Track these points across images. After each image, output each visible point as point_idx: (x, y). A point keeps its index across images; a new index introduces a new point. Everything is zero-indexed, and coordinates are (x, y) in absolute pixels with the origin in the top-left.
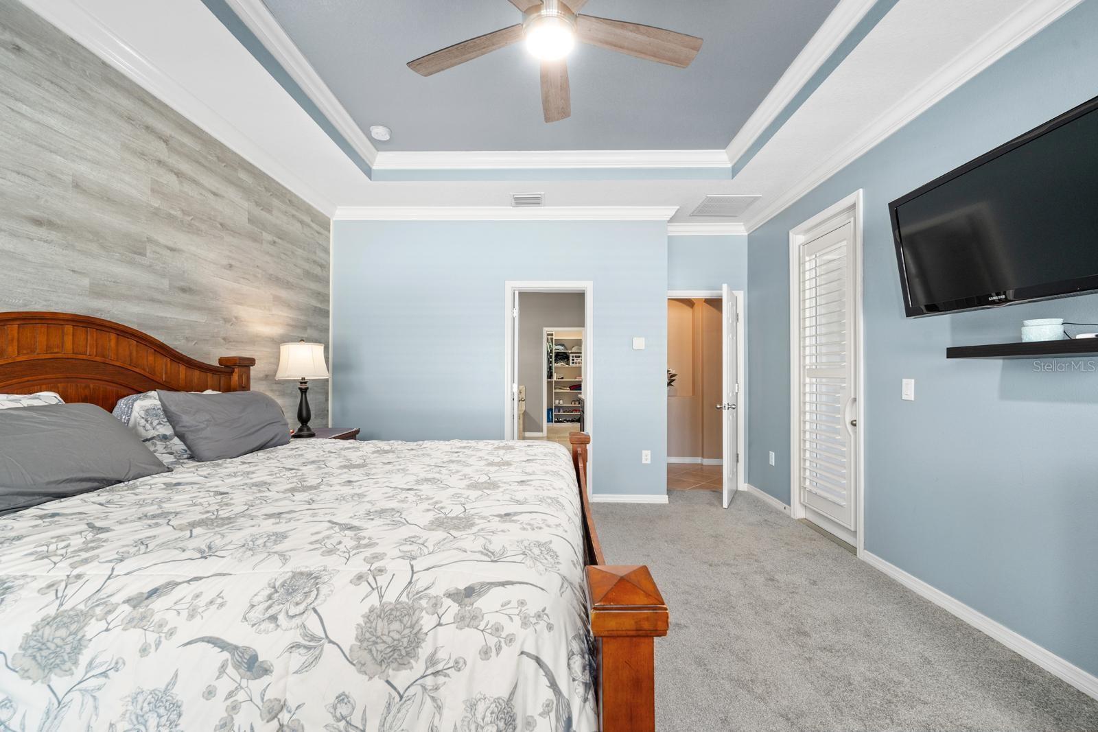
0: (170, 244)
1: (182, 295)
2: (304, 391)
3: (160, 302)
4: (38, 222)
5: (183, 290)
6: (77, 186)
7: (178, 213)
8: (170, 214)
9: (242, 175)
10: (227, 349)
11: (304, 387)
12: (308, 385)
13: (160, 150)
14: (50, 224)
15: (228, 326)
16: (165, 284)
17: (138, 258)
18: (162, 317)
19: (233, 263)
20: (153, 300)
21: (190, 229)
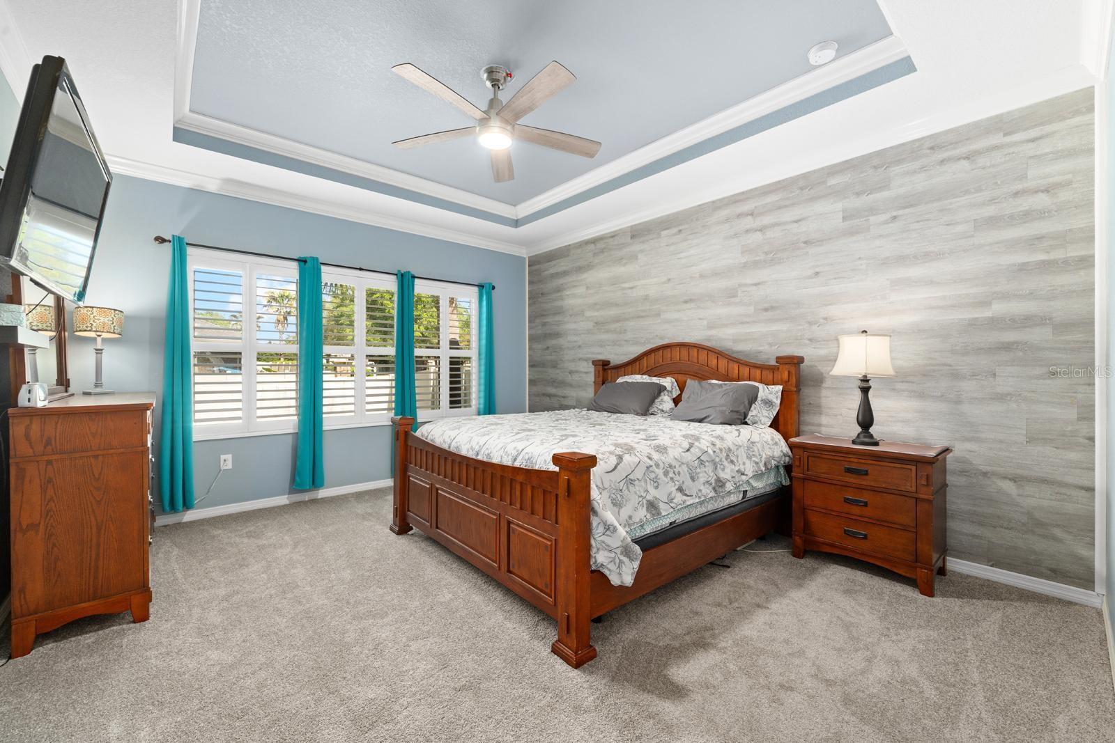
0: (755, 281)
1: (765, 314)
2: (865, 391)
3: (748, 323)
4: (686, 302)
5: (766, 310)
6: (702, 276)
7: (762, 257)
8: (755, 260)
9: (833, 181)
10: (814, 348)
11: (865, 385)
12: (871, 383)
13: (749, 222)
14: (691, 300)
15: (814, 327)
16: (752, 309)
17: (732, 299)
18: (749, 333)
19: (817, 270)
20: (742, 323)
21: (773, 262)
